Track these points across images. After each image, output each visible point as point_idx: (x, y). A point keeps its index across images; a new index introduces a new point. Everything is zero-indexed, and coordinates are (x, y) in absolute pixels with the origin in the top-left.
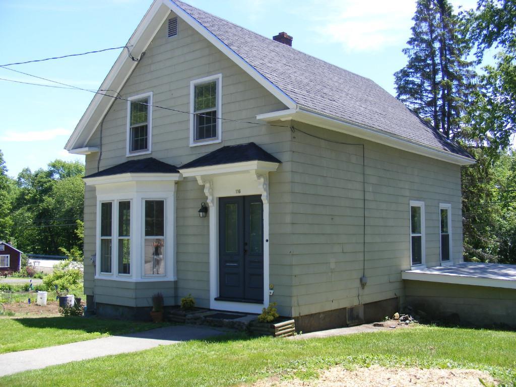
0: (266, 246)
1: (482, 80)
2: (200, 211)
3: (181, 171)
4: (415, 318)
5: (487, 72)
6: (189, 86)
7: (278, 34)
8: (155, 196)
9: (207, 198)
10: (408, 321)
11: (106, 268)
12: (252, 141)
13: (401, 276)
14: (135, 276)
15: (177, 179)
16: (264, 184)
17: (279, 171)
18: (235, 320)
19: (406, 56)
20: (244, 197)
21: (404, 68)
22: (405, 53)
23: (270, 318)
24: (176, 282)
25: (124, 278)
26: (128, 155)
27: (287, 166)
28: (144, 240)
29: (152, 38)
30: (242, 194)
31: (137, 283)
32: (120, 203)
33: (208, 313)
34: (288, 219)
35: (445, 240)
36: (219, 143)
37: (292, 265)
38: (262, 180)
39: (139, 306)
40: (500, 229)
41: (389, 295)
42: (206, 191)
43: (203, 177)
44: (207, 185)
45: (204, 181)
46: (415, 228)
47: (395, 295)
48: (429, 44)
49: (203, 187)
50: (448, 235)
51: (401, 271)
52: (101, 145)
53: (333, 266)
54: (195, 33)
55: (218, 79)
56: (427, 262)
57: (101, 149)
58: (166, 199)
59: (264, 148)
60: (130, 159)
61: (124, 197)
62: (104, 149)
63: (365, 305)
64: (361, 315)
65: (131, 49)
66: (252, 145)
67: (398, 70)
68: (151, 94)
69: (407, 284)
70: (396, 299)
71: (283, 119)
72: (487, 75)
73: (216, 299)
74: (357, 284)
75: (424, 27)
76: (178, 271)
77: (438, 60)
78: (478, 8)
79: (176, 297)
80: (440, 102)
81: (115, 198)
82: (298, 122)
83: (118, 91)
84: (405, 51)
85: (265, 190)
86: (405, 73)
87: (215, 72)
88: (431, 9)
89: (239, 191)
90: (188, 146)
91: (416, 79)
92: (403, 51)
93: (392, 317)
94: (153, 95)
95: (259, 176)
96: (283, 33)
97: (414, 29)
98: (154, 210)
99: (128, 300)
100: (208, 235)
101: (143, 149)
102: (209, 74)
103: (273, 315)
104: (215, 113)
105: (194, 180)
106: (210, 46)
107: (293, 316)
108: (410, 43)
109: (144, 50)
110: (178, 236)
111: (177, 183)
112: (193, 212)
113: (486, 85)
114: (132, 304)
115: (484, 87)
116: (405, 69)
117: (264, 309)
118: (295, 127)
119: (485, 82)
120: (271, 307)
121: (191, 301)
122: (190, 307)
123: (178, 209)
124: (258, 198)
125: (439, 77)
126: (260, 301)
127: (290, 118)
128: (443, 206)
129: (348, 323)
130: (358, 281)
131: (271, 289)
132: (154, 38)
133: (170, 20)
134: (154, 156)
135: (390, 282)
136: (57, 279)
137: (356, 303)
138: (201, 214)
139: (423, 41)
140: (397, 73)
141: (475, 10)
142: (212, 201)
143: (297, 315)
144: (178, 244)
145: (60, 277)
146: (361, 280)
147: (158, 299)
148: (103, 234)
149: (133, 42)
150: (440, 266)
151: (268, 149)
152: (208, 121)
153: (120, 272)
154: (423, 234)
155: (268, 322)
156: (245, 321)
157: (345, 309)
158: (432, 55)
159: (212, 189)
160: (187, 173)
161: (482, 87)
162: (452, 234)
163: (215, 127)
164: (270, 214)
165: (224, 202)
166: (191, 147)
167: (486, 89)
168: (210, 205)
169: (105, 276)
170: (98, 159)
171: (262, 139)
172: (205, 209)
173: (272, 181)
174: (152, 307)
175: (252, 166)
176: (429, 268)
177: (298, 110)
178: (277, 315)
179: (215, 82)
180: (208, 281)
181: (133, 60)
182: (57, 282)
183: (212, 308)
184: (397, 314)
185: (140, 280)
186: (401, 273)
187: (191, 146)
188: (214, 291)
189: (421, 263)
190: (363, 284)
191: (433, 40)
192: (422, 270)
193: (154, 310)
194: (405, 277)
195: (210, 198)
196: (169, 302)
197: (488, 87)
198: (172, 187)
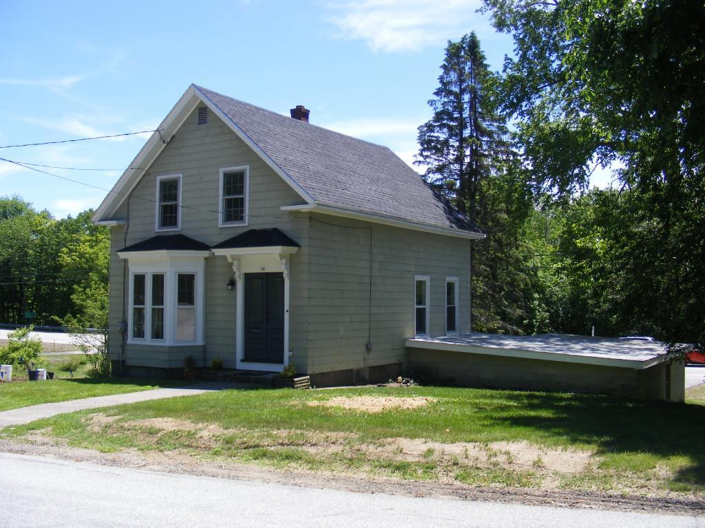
0: (287, 316)
1: (514, 138)
2: (228, 285)
3: (213, 250)
4: (415, 381)
5: (519, 128)
6: (218, 173)
7: (295, 107)
8: (187, 270)
9: (235, 273)
10: (409, 384)
11: (139, 333)
12: (275, 227)
13: (405, 344)
14: (168, 340)
15: (207, 256)
16: (286, 264)
17: (298, 254)
18: (260, 377)
19: (432, 108)
20: (267, 274)
21: (429, 121)
22: (431, 105)
23: (290, 374)
24: (204, 347)
25: (158, 343)
26: (157, 230)
27: (305, 250)
28: (176, 309)
29: (182, 123)
30: (267, 271)
31: (170, 347)
32: (154, 275)
33: (235, 372)
34: (305, 294)
35: (451, 312)
36: (246, 226)
37: (308, 332)
38: (284, 261)
39: (172, 367)
40: (551, 297)
41: (393, 361)
42: (235, 268)
43: (232, 256)
44: (235, 262)
45: (233, 260)
46: (420, 300)
47: (399, 360)
48: (458, 96)
49: (231, 264)
50: (454, 307)
51: (405, 339)
52: (128, 218)
53: (342, 333)
54: (224, 125)
55: (246, 169)
56: (431, 332)
57: (128, 222)
58: (196, 273)
59: (287, 234)
60: (159, 234)
61: (158, 270)
62: (131, 222)
63: (370, 368)
64: (367, 376)
65: (162, 133)
66: (276, 231)
67: (423, 123)
68: (181, 175)
69: (410, 351)
70: (400, 364)
71: (302, 211)
72: (519, 132)
73: (242, 361)
74: (364, 349)
75: (453, 76)
76: (206, 337)
77: (466, 114)
78: (504, 71)
79: (204, 359)
80: (467, 160)
81: (149, 271)
82: (315, 213)
83: (146, 169)
84: (431, 103)
85: (287, 269)
86: (430, 127)
87: (244, 163)
88: (463, 57)
89: (264, 269)
90: (217, 227)
91: (442, 135)
92: (428, 103)
93: (395, 380)
94: (183, 177)
95: (282, 257)
96: (301, 106)
97: (441, 79)
98: (186, 283)
99: (162, 362)
100: (235, 305)
101: (172, 225)
102: (237, 164)
103: (293, 372)
104: (242, 200)
105: (225, 257)
106: (238, 139)
107: (309, 373)
108: (437, 94)
109: (174, 133)
110: (207, 304)
111: (206, 259)
112: (221, 284)
113: (518, 143)
114: (165, 365)
115: (515, 145)
116: (431, 122)
117: (285, 367)
118: (313, 217)
119: (516, 140)
120: (290, 366)
121: (220, 362)
122: (218, 367)
123: (207, 282)
124: (280, 275)
125: (467, 133)
126: (281, 361)
127: (309, 210)
128: (449, 279)
129: (354, 382)
130: (365, 347)
131: (290, 351)
132: (184, 123)
133: (200, 108)
134: (184, 233)
135: (394, 349)
136: (13, 351)
137: (361, 365)
138: (230, 287)
139: (450, 93)
140: (422, 126)
141: (501, 73)
142: (240, 276)
143: (312, 373)
144: (207, 313)
145: (16, 349)
146: (367, 346)
147: (190, 361)
148: (135, 303)
149: (165, 126)
150: (445, 335)
151: (290, 235)
152: (236, 206)
153: (153, 338)
154: (427, 306)
155: (288, 378)
156: (270, 377)
157: (352, 370)
158: (460, 109)
159: (239, 266)
160: (219, 252)
161: (513, 145)
162: (459, 305)
163: (242, 212)
164: (291, 289)
165: (249, 277)
166: (221, 228)
167: (517, 148)
168: (238, 279)
169: (138, 341)
170: (125, 231)
171: (285, 226)
172: (232, 283)
173: (292, 261)
174: (184, 369)
175: (277, 250)
176: (433, 337)
177: (315, 205)
178: (295, 372)
179: (243, 173)
180: (235, 345)
181: (164, 142)
182: (14, 355)
183: (238, 368)
184: (400, 378)
185: (172, 344)
186: (405, 342)
187: (220, 226)
188: (240, 353)
189: (425, 332)
190: (368, 348)
191: (462, 91)
192: (425, 339)
193: (186, 370)
194: (408, 345)
195: (237, 273)
196: (200, 364)
197: (519, 145)
198: (202, 263)
